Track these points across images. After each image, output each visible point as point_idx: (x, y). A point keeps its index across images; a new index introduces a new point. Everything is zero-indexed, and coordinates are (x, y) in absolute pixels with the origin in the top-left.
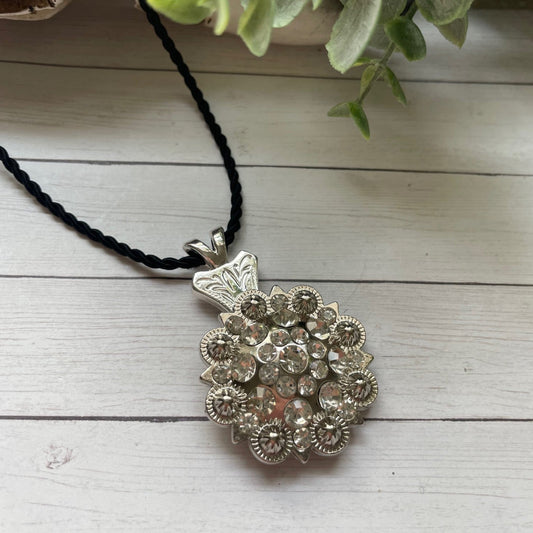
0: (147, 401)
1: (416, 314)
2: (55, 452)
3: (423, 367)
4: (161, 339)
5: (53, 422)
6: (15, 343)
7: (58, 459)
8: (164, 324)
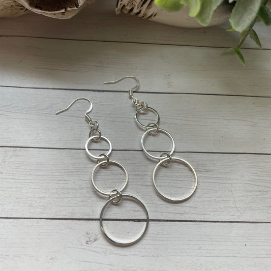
0: (131, 211)
1: (261, 170)
2: (89, 236)
3: (266, 196)
4: (136, 180)
5: (87, 221)
6: (65, 182)
7: (91, 240)
8: (136, 173)
